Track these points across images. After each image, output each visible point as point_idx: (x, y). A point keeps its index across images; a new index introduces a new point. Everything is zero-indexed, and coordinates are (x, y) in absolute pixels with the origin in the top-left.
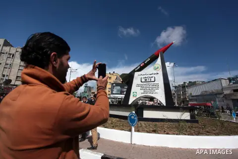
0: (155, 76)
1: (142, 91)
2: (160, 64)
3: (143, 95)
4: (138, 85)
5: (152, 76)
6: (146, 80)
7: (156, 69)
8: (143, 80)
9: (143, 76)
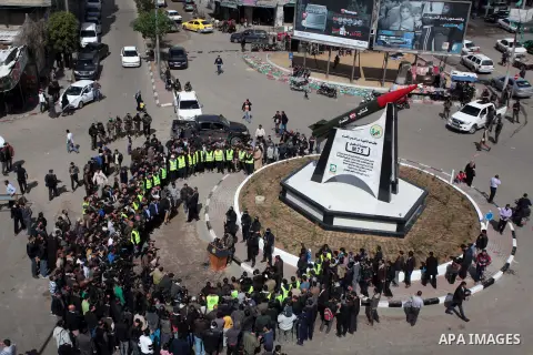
0: (371, 146)
1: (346, 167)
2: (384, 128)
3: (346, 173)
4: (340, 155)
5: (365, 144)
6: (354, 149)
7: (375, 134)
8: (350, 148)
9: (350, 141)
